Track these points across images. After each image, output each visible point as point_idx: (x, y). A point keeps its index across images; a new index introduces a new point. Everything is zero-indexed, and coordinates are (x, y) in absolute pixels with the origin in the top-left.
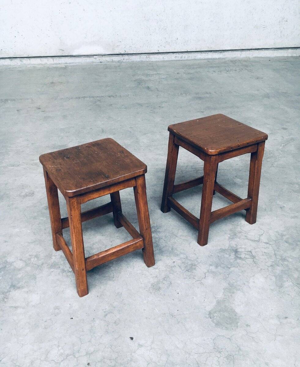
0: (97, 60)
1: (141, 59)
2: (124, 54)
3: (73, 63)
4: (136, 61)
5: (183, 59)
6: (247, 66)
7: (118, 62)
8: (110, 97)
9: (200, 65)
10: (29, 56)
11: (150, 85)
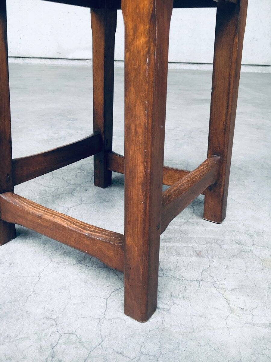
3: (68, 65)
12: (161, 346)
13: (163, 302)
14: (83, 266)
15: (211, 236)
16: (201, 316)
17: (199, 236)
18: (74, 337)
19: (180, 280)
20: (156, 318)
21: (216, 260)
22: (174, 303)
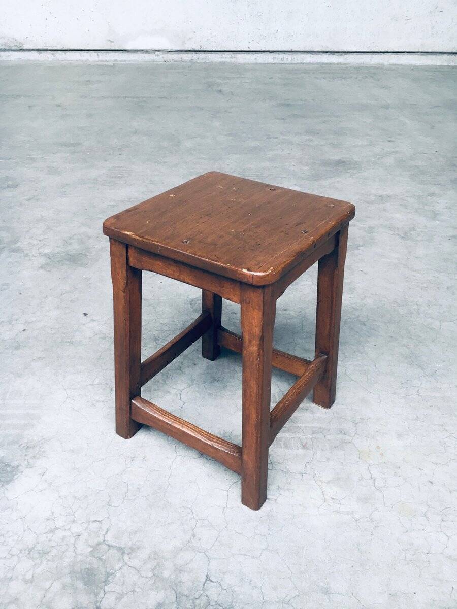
0: (159, 58)
1: (223, 60)
2: (199, 51)
3: (125, 61)
4: (216, 62)
5: (285, 61)
6: (374, 74)
7: (191, 62)
8: (162, 98)
9: (307, 70)
10: (65, 48)
11: (225, 89)
12: (269, 529)
13: (271, 493)
14: (205, 460)
15: (318, 425)
16: (300, 505)
17: (307, 425)
18: (206, 522)
19: (286, 473)
20: (266, 507)
21: (319, 453)
22: (280, 494)
